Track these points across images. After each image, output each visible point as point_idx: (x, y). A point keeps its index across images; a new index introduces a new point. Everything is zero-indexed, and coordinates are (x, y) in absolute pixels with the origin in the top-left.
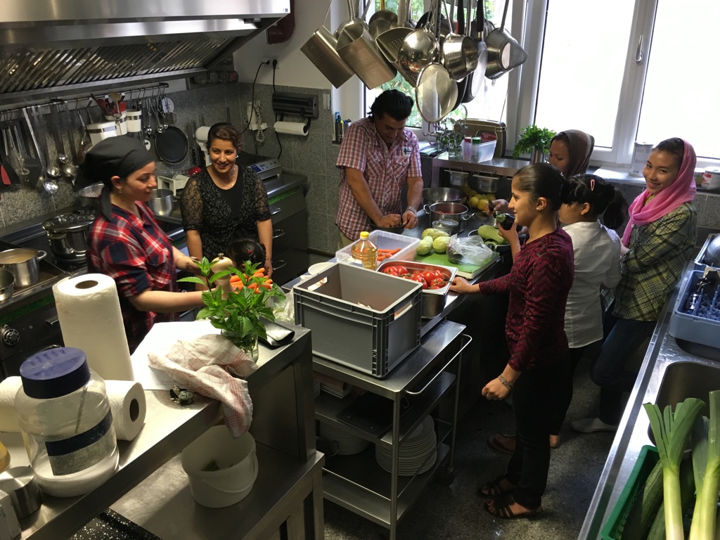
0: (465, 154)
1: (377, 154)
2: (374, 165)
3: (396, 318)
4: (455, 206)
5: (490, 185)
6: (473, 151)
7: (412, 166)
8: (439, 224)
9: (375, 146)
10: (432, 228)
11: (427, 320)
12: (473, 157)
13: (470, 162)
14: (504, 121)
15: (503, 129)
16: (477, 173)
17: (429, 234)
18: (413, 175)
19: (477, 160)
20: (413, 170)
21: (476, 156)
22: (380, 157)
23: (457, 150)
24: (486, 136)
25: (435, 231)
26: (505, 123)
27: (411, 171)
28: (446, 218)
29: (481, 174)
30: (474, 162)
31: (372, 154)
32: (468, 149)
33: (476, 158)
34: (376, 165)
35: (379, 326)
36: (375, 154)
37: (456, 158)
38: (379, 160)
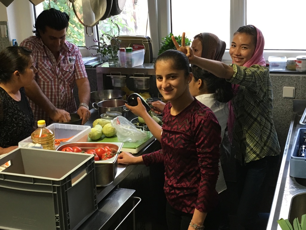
0: (121, 61)
1: (47, 63)
2: (46, 72)
3: (73, 185)
4: (118, 101)
5: (144, 83)
6: (128, 58)
7: (77, 70)
8: (106, 116)
9: (44, 57)
10: (100, 118)
11: (102, 188)
12: (128, 63)
13: (126, 67)
14: (149, 35)
15: (149, 41)
16: (132, 75)
17: (98, 123)
18: (80, 77)
19: (131, 65)
20: (78, 73)
21: (130, 62)
22: (50, 66)
23: (115, 59)
24: (136, 47)
25: (103, 121)
26: (150, 37)
27: (77, 74)
28: (112, 111)
29: (136, 76)
30: (129, 67)
31: (43, 63)
32: (123, 57)
33: (130, 63)
34: (49, 72)
35: (58, 192)
36: (45, 63)
37: (115, 66)
38: (50, 68)
